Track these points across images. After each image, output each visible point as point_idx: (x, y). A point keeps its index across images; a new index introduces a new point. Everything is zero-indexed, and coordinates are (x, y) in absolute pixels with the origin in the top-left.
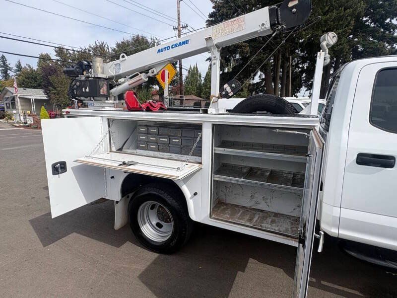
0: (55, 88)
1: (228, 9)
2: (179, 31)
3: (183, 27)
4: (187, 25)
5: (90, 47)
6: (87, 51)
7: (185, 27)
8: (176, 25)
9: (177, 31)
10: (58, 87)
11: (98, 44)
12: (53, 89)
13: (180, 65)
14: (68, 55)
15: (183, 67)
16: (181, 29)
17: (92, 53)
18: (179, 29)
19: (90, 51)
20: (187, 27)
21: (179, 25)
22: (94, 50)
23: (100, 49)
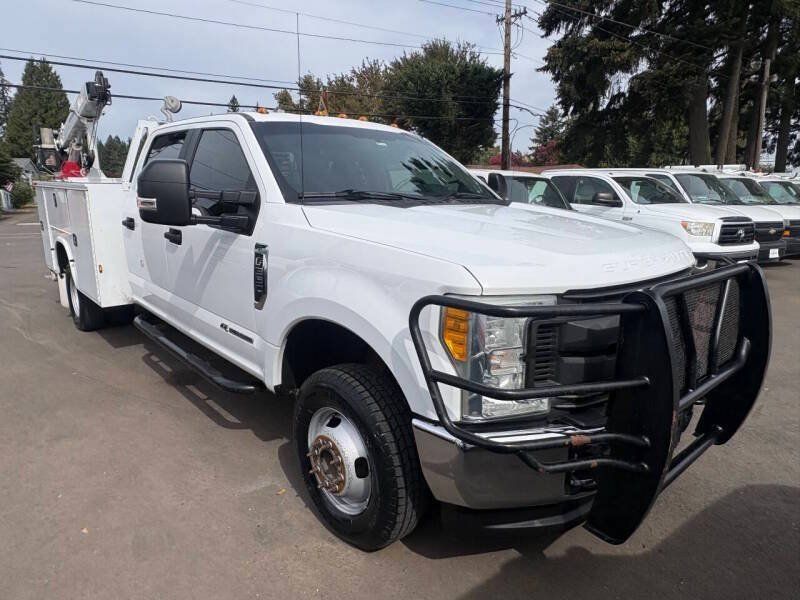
2: (508, 24)
3: (516, 15)
4: (525, 8)
5: (354, 72)
6: (346, 81)
7: (520, 15)
8: (502, 12)
9: (504, 24)
11: (367, 65)
13: (504, 98)
14: (321, 89)
15: (511, 103)
16: (513, 20)
17: (355, 84)
18: (507, 20)
19: (351, 80)
20: (525, 12)
21: (508, 11)
22: (360, 77)
23: (369, 75)
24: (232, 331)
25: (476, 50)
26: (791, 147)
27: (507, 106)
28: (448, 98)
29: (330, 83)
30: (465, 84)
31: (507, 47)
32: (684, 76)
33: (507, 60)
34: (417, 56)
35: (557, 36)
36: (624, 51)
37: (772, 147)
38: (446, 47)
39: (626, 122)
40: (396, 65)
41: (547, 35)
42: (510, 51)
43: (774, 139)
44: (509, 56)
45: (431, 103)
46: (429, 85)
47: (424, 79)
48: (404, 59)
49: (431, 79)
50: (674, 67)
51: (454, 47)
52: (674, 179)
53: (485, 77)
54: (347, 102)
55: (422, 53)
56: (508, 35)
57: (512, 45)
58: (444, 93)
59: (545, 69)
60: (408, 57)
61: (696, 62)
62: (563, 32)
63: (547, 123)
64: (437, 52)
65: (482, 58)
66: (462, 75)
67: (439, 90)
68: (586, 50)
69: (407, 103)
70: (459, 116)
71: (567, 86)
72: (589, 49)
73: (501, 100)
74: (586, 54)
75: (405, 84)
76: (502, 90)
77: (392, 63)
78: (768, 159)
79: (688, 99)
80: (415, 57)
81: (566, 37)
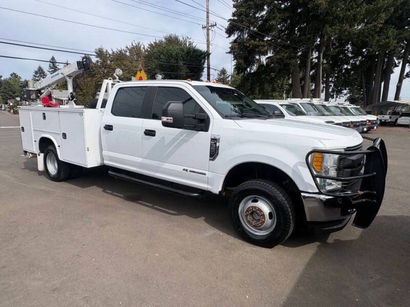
0: (81, 90)
1: (247, 8)
2: (208, 30)
3: (211, 26)
4: (216, 23)
5: (127, 48)
6: (123, 52)
7: (213, 26)
8: (205, 24)
9: (206, 29)
10: (84, 89)
11: (134, 45)
12: (80, 91)
13: (208, 64)
14: (108, 56)
15: (211, 67)
16: (210, 28)
17: (128, 54)
18: (208, 27)
19: (126, 52)
20: (216, 25)
21: (208, 23)
22: (131, 50)
23: (136, 50)
24: (190, 171)
25: (191, 40)
26: (330, 90)
27: (209, 68)
28: (181, 63)
29: (113, 53)
30: (189, 57)
31: (208, 40)
32: (290, 59)
33: (208, 47)
34: (162, 42)
35: (234, 37)
36: (264, 46)
37: (323, 90)
38: (176, 38)
39: (264, 78)
40: (151, 45)
41: (229, 37)
42: (209, 43)
43: (324, 87)
44: (209, 45)
45: (173, 66)
46: (172, 57)
47: (169, 54)
48: (155, 43)
49: (173, 54)
50: (286, 55)
51: (181, 39)
52: (300, 105)
53: (199, 54)
54: (124, 63)
55: (164, 40)
56: (208, 35)
57: (210, 40)
58: (179, 62)
59: (230, 52)
60: (157, 42)
61: (294, 53)
62: (236, 36)
63: (221, 76)
64: (172, 41)
65: (194, 45)
66: (188, 53)
67: (177, 60)
68: (248, 45)
69: (161, 65)
70: (187, 72)
71: (240, 61)
72: (250, 45)
73: (206, 65)
74: (248, 47)
75: (159, 56)
76: (206, 61)
77: (149, 45)
78: (323, 95)
79: (291, 69)
80: (161, 42)
81: (237, 38)
